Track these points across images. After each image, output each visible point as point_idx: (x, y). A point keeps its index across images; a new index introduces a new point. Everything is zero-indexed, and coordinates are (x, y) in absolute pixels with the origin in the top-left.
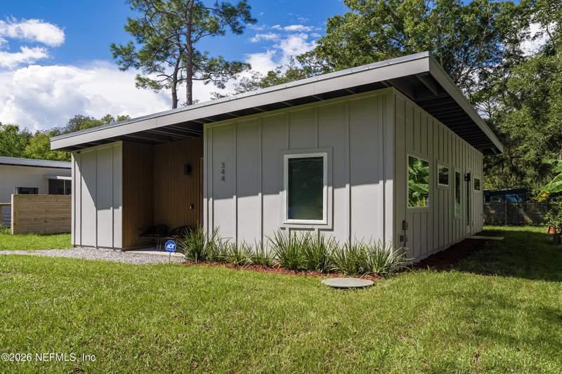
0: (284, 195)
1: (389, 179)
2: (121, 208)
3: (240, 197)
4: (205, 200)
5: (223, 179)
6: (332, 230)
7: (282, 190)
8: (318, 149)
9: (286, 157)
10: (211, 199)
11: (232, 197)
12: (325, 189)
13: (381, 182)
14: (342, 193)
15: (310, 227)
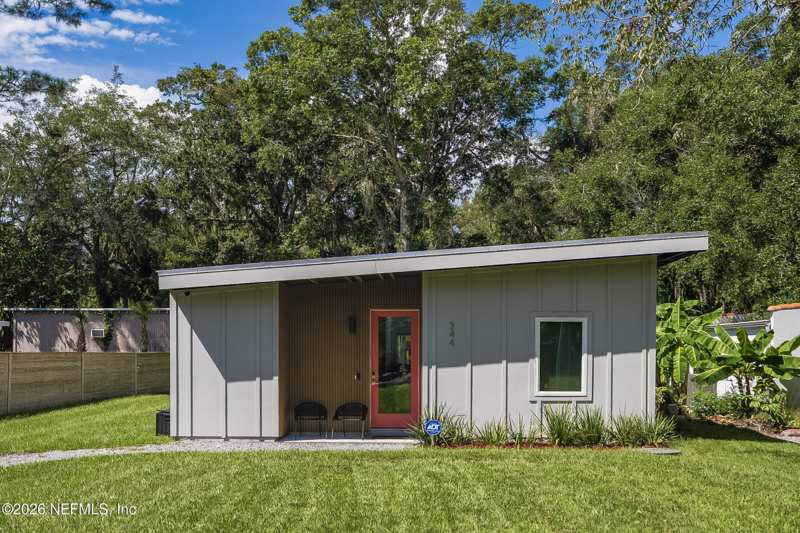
0: (536, 363)
1: (652, 348)
2: (276, 379)
3: (475, 364)
4: (425, 369)
5: (452, 342)
6: (592, 402)
7: (533, 357)
8: (578, 313)
9: (538, 320)
10: (434, 367)
11: (465, 365)
12: (584, 357)
13: (644, 351)
14: (604, 361)
15: (567, 399)
